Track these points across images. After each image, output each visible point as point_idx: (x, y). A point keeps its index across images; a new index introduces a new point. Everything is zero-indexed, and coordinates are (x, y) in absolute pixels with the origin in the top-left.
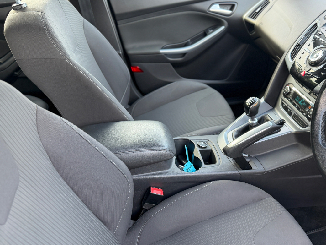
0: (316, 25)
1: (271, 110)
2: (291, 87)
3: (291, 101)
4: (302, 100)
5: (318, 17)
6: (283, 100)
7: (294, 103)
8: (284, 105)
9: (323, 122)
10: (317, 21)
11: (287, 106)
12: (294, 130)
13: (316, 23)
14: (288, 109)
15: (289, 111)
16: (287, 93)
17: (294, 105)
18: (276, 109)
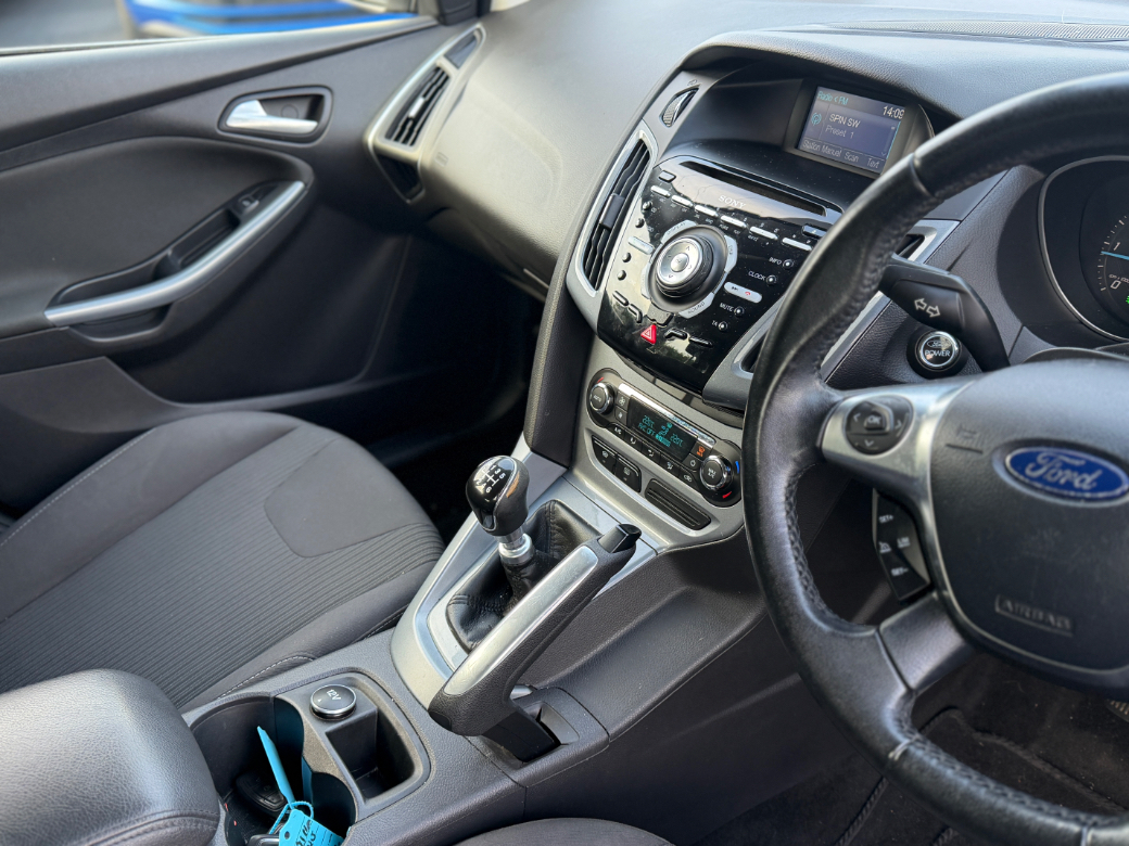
0: (641, 146)
1: (562, 478)
2: (613, 384)
3: (625, 436)
4: (663, 427)
5: (641, 118)
6: (594, 437)
7: (638, 442)
8: (605, 455)
9: (793, 523)
10: (642, 132)
11: (616, 456)
12: (664, 543)
13: (641, 142)
14: (623, 466)
15: (627, 472)
16: (605, 408)
17: (642, 449)
18: (577, 472)
